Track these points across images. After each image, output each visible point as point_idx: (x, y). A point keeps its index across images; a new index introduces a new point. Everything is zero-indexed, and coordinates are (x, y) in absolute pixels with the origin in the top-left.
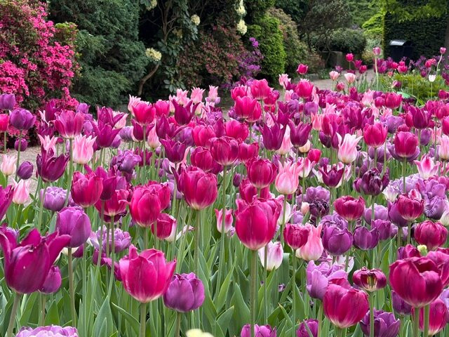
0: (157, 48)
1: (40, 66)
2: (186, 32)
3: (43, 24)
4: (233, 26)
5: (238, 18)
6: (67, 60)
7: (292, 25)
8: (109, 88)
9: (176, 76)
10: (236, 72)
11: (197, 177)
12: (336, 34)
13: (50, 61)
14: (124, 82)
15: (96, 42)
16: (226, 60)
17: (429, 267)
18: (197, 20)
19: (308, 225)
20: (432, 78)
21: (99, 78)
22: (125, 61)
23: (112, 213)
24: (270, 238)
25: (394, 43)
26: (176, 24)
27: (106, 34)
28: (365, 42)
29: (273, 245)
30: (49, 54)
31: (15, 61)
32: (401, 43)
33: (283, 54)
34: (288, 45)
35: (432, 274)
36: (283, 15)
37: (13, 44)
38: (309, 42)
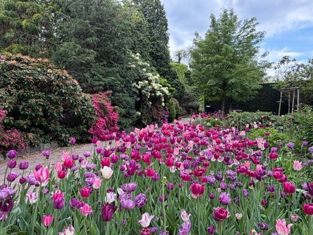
0: (140, 111)
1: (109, 119)
2: (148, 106)
3: (110, 107)
4: (161, 104)
5: (162, 102)
6: (116, 117)
7: (177, 102)
8: (127, 123)
9: (145, 119)
10: (162, 117)
11: (157, 153)
12: (190, 104)
13: (112, 117)
14: (131, 121)
15: (123, 111)
16: (159, 114)
17: (200, 170)
18: (151, 103)
19: (181, 162)
20: (216, 119)
21: (124, 121)
22: (131, 116)
23: (138, 160)
24: (173, 165)
25: (207, 106)
26: (145, 104)
27: (126, 108)
28: (199, 106)
29: (173, 167)
30: (112, 115)
31: (103, 117)
32: (209, 106)
33: (175, 111)
34: (177, 108)
35: (201, 172)
36: (175, 99)
37: (102, 113)
38: (183, 106)
